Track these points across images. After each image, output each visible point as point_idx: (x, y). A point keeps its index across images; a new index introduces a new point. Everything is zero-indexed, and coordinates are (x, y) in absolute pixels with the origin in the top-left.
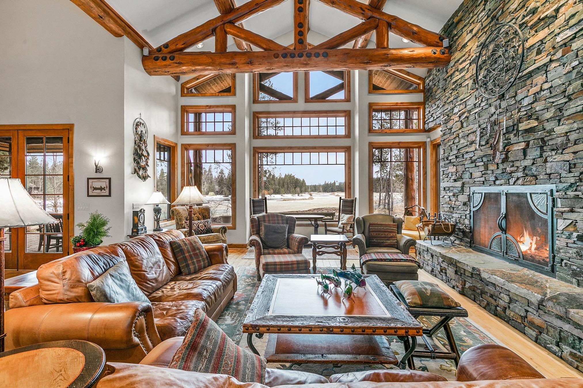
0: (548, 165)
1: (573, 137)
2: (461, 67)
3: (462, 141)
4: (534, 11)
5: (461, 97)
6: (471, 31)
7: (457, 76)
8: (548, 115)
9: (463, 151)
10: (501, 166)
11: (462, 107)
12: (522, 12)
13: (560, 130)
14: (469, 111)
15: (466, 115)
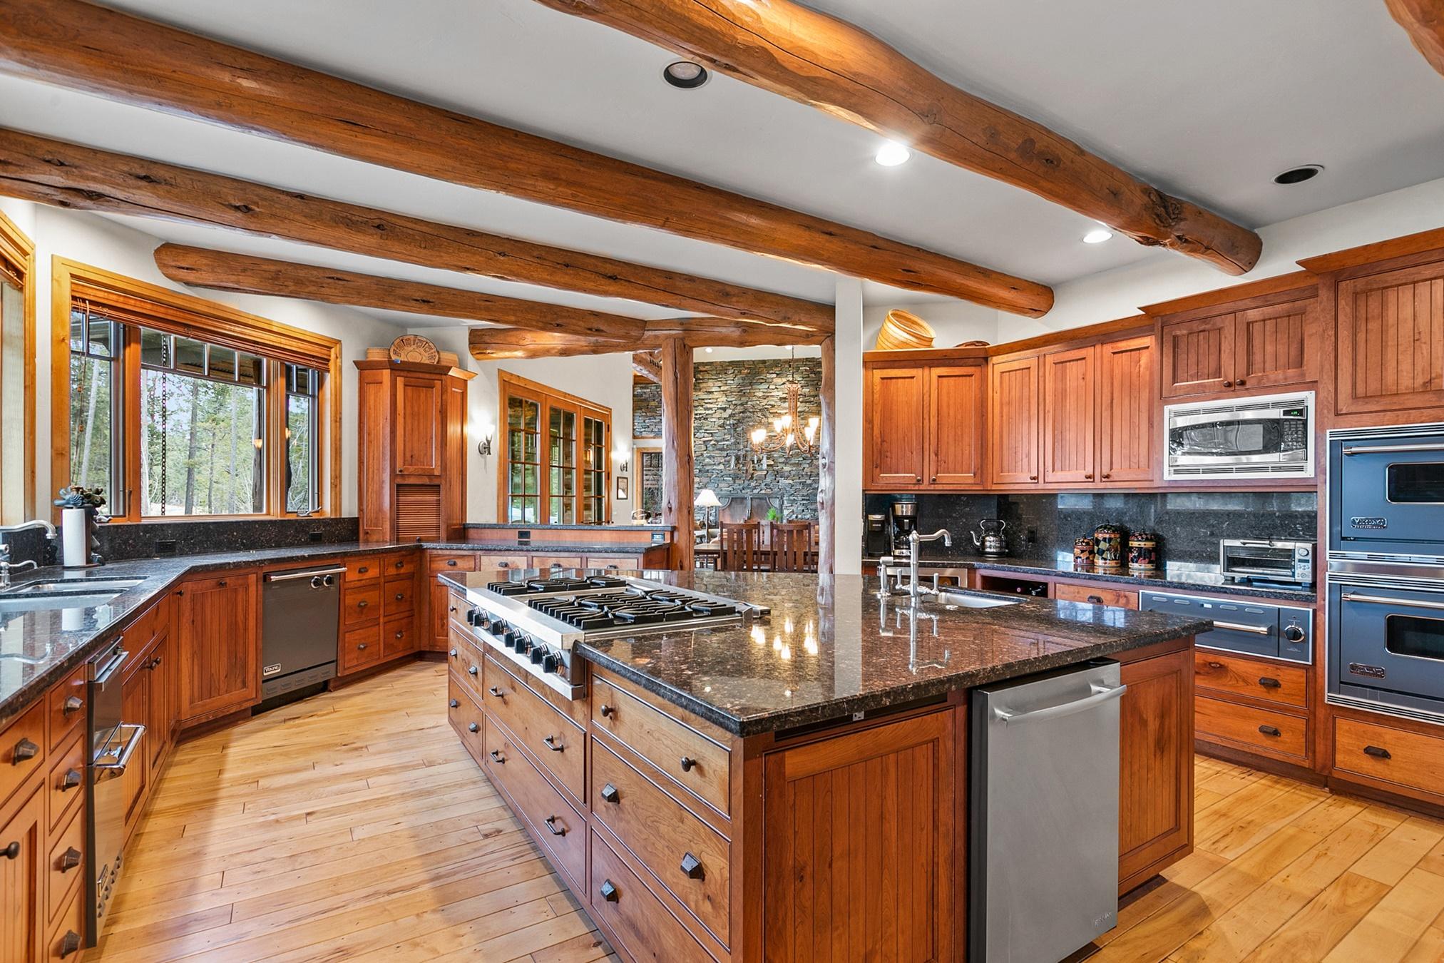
0: (780, 484)
1: (793, 473)
2: (709, 406)
3: (707, 460)
4: (773, 406)
5: (706, 428)
6: (720, 387)
7: (701, 411)
8: (782, 460)
9: (707, 468)
10: (747, 482)
11: (706, 435)
12: (765, 402)
13: (787, 468)
14: (717, 442)
15: (713, 442)
